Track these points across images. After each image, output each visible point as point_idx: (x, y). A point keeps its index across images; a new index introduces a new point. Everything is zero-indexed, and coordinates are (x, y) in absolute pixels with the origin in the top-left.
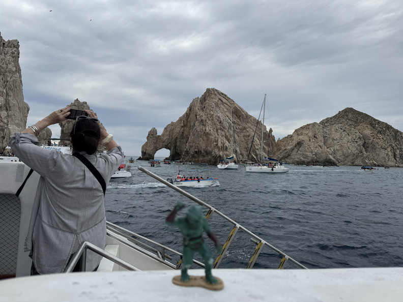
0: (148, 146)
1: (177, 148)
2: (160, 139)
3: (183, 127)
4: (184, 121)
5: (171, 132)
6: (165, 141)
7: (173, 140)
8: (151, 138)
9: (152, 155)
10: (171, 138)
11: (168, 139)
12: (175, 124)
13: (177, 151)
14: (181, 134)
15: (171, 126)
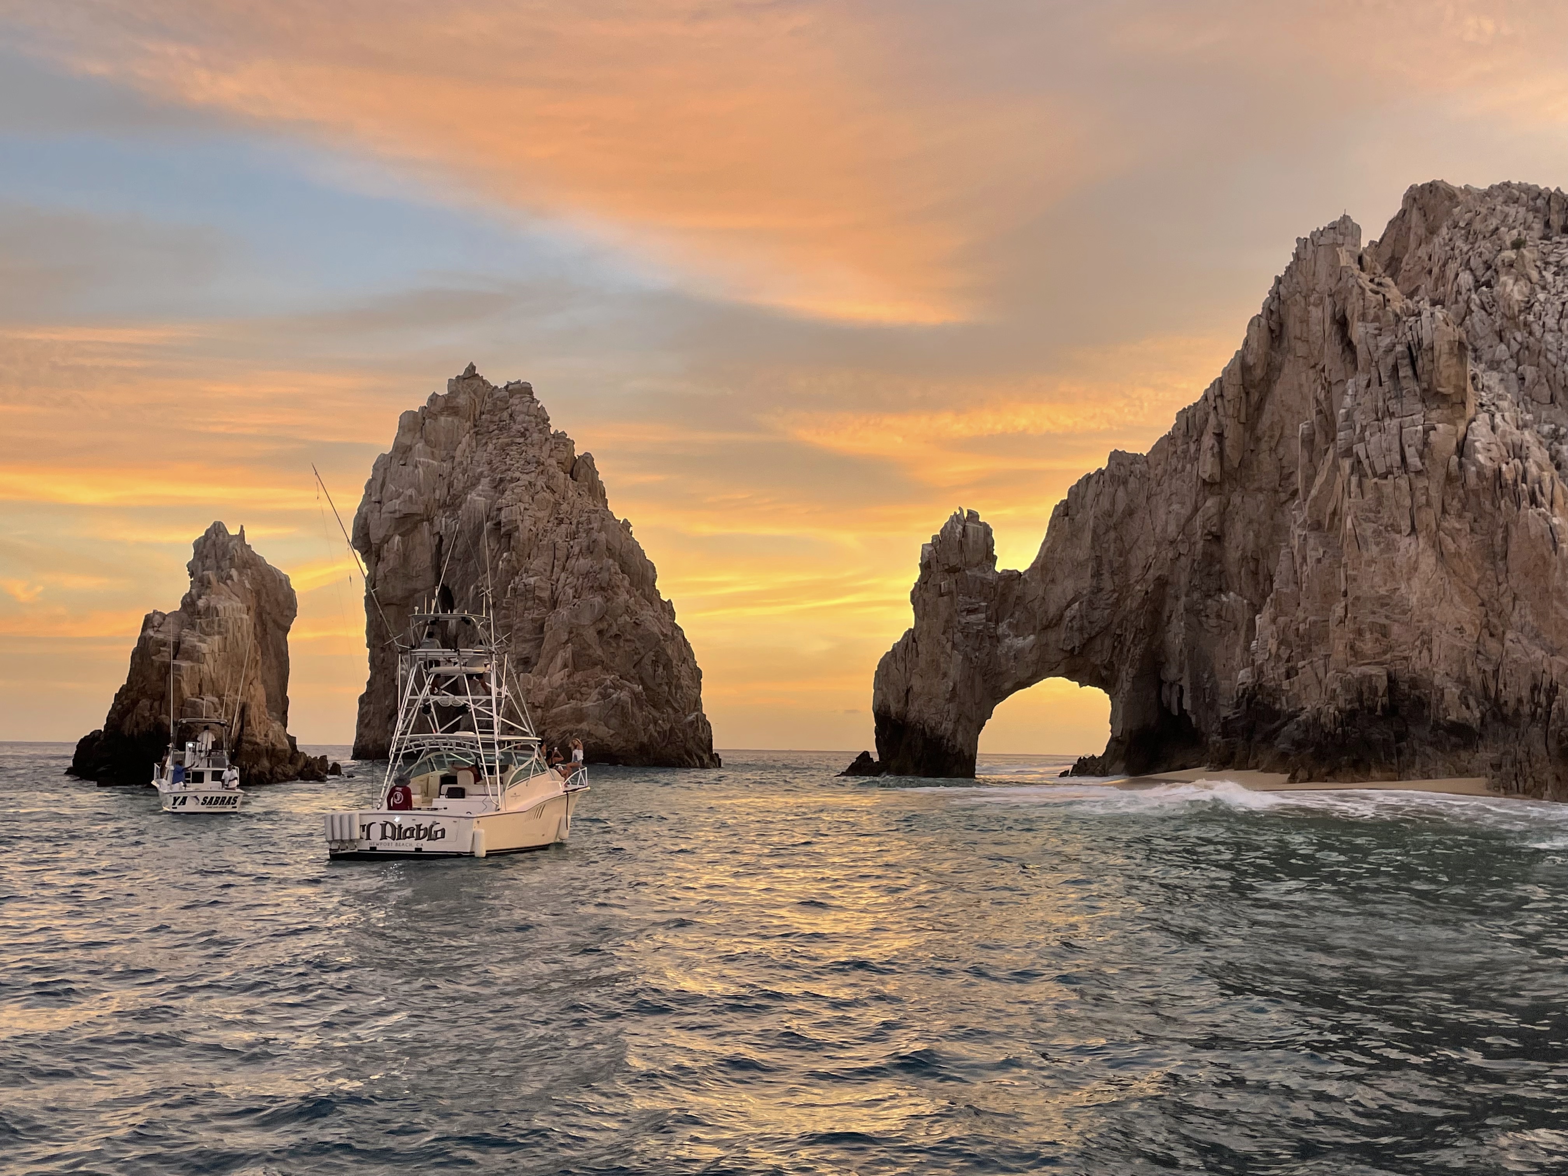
0: (922, 664)
2: (1016, 604)
3: (1212, 484)
4: (1220, 436)
5: (1112, 535)
6: (1061, 616)
7: (1135, 605)
8: (942, 595)
9: (960, 738)
10: (1114, 591)
11: (1090, 602)
12: (1144, 467)
13: (1169, 703)
14: (1204, 553)
15: (1109, 490)
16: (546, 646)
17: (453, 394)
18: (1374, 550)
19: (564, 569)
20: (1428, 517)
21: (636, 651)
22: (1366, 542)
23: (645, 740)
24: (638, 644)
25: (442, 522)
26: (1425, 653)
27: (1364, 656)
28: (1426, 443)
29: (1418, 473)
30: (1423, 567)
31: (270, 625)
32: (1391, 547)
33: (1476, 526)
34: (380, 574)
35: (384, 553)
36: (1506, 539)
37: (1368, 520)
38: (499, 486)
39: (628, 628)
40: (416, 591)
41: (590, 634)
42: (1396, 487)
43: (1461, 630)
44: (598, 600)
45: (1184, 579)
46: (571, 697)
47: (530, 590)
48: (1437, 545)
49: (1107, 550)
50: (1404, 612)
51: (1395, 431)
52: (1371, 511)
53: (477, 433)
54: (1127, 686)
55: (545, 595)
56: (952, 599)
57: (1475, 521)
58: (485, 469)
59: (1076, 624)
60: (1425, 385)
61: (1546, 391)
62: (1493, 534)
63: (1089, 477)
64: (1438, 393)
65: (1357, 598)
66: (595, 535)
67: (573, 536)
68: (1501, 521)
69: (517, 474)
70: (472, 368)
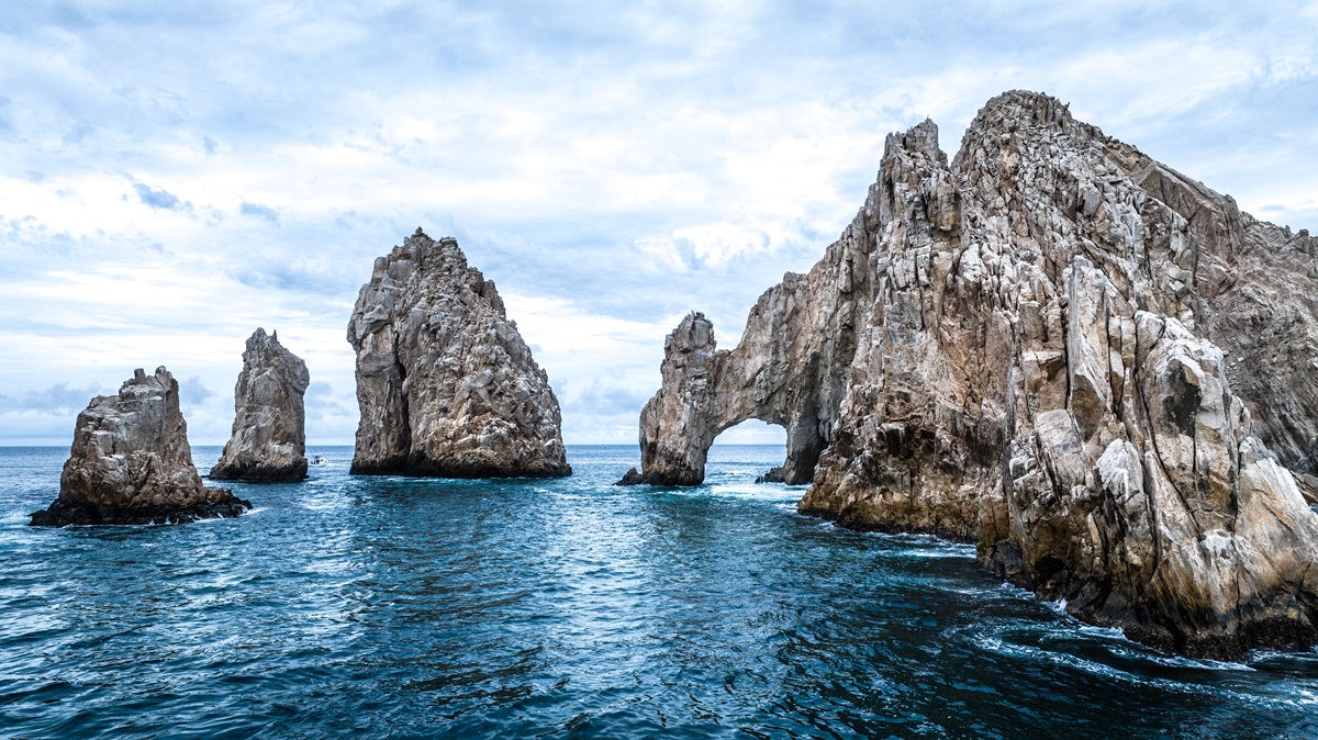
0: (666, 412)
1: (824, 415)
2: (728, 372)
3: (847, 293)
4: (850, 262)
5: (785, 326)
6: (754, 379)
7: (799, 372)
8: (678, 367)
9: (688, 458)
10: (787, 363)
11: (772, 370)
12: (805, 283)
13: (824, 433)
14: (842, 338)
15: (783, 298)
16: (456, 401)
17: (407, 246)
18: (901, 340)
19: (469, 352)
20: (932, 317)
21: (513, 403)
22: (894, 336)
23: (517, 458)
24: (514, 399)
25: (398, 324)
26: (931, 413)
27: (895, 415)
28: (931, 266)
29: (927, 286)
30: (930, 353)
31: (291, 390)
32: (910, 339)
33: (965, 323)
34: (362, 357)
35: (364, 345)
36: (984, 332)
37: (895, 320)
38: (431, 301)
39: (508, 388)
40: (384, 367)
41: (483, 393)
42: (911, 297)
43: (954, 397)
44: (488, 372)
45: (829, 355)
46: (470, 432)
47: (447, 366)
48: (939, 337)
49: (782, 337)
50: (919, 384)
51: (912, 257)
52: (896, 313)
53: (422, 270)
54: (796, 424)
55: (456, 369)
56: (684, 371)
57: (964, 320)
58: (425, 291)
59: (763, 384)
60: (933, 225)
61: (1025, 228)
62: (977, 328)
63: (771, 290)
64: (941, 230)
65: (891, 374)
66: (489, 331)
67: (477, 331)
68: (981, 319)
69: (442, 294)
70: (420, 229)
